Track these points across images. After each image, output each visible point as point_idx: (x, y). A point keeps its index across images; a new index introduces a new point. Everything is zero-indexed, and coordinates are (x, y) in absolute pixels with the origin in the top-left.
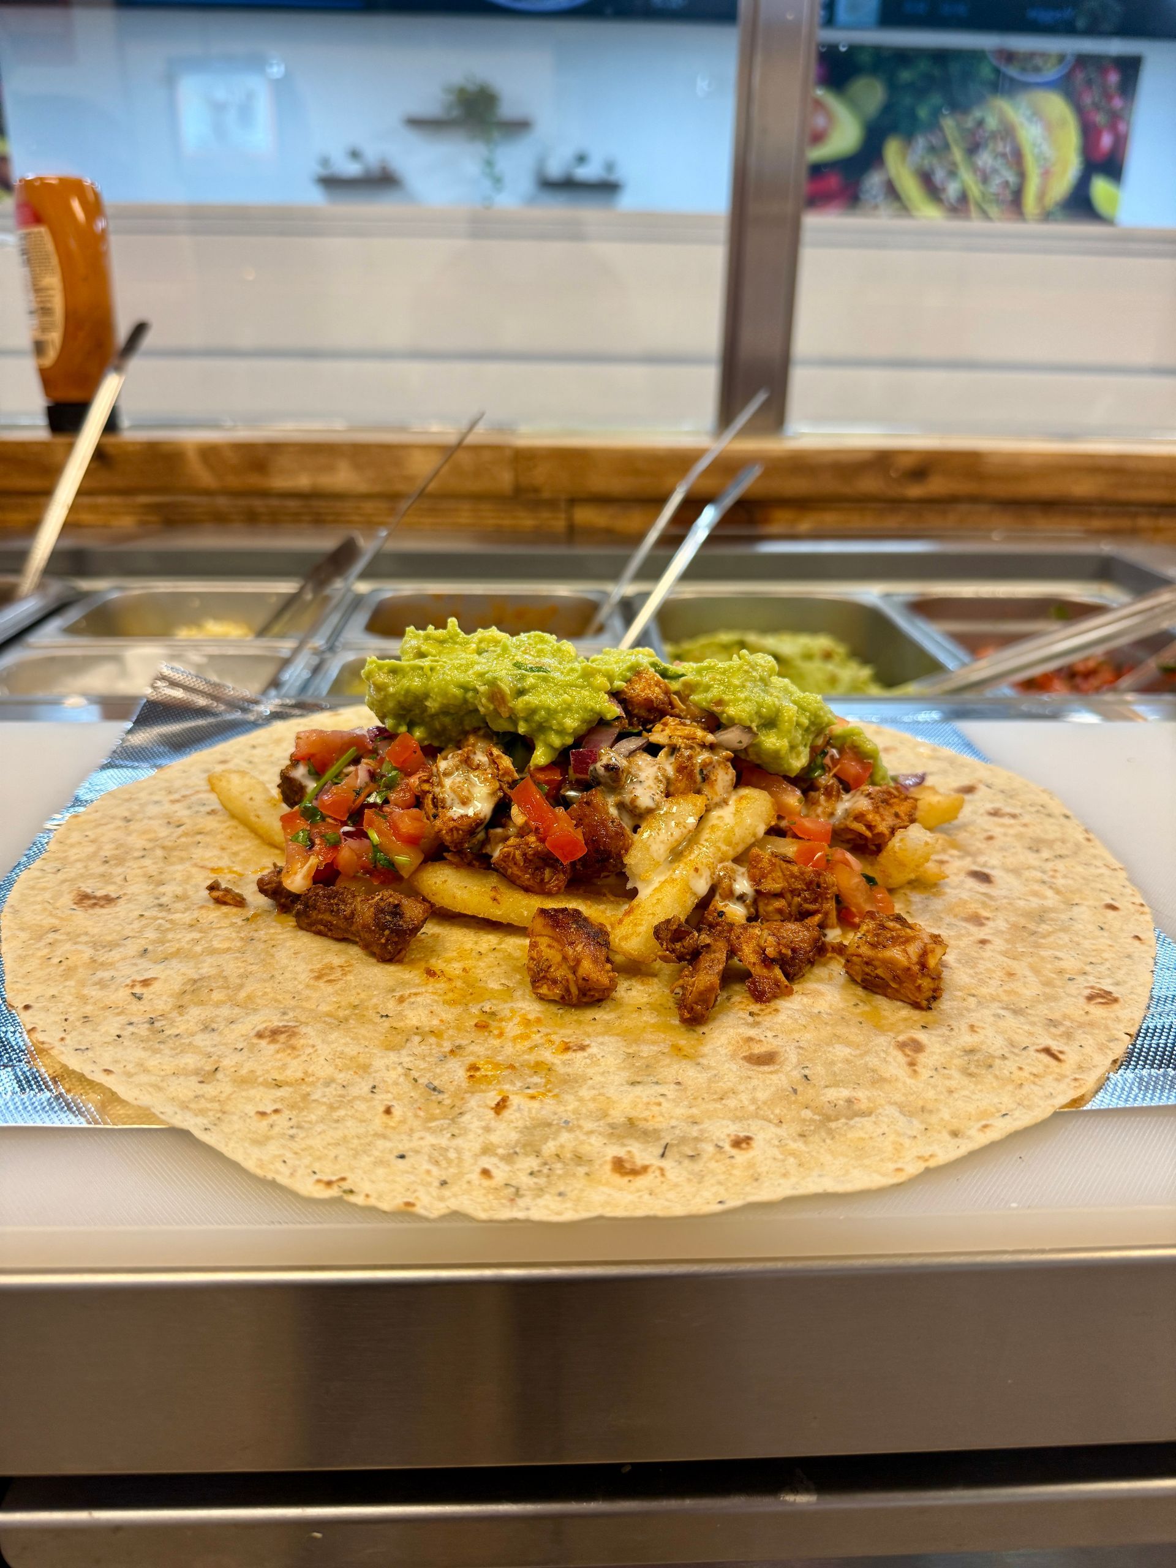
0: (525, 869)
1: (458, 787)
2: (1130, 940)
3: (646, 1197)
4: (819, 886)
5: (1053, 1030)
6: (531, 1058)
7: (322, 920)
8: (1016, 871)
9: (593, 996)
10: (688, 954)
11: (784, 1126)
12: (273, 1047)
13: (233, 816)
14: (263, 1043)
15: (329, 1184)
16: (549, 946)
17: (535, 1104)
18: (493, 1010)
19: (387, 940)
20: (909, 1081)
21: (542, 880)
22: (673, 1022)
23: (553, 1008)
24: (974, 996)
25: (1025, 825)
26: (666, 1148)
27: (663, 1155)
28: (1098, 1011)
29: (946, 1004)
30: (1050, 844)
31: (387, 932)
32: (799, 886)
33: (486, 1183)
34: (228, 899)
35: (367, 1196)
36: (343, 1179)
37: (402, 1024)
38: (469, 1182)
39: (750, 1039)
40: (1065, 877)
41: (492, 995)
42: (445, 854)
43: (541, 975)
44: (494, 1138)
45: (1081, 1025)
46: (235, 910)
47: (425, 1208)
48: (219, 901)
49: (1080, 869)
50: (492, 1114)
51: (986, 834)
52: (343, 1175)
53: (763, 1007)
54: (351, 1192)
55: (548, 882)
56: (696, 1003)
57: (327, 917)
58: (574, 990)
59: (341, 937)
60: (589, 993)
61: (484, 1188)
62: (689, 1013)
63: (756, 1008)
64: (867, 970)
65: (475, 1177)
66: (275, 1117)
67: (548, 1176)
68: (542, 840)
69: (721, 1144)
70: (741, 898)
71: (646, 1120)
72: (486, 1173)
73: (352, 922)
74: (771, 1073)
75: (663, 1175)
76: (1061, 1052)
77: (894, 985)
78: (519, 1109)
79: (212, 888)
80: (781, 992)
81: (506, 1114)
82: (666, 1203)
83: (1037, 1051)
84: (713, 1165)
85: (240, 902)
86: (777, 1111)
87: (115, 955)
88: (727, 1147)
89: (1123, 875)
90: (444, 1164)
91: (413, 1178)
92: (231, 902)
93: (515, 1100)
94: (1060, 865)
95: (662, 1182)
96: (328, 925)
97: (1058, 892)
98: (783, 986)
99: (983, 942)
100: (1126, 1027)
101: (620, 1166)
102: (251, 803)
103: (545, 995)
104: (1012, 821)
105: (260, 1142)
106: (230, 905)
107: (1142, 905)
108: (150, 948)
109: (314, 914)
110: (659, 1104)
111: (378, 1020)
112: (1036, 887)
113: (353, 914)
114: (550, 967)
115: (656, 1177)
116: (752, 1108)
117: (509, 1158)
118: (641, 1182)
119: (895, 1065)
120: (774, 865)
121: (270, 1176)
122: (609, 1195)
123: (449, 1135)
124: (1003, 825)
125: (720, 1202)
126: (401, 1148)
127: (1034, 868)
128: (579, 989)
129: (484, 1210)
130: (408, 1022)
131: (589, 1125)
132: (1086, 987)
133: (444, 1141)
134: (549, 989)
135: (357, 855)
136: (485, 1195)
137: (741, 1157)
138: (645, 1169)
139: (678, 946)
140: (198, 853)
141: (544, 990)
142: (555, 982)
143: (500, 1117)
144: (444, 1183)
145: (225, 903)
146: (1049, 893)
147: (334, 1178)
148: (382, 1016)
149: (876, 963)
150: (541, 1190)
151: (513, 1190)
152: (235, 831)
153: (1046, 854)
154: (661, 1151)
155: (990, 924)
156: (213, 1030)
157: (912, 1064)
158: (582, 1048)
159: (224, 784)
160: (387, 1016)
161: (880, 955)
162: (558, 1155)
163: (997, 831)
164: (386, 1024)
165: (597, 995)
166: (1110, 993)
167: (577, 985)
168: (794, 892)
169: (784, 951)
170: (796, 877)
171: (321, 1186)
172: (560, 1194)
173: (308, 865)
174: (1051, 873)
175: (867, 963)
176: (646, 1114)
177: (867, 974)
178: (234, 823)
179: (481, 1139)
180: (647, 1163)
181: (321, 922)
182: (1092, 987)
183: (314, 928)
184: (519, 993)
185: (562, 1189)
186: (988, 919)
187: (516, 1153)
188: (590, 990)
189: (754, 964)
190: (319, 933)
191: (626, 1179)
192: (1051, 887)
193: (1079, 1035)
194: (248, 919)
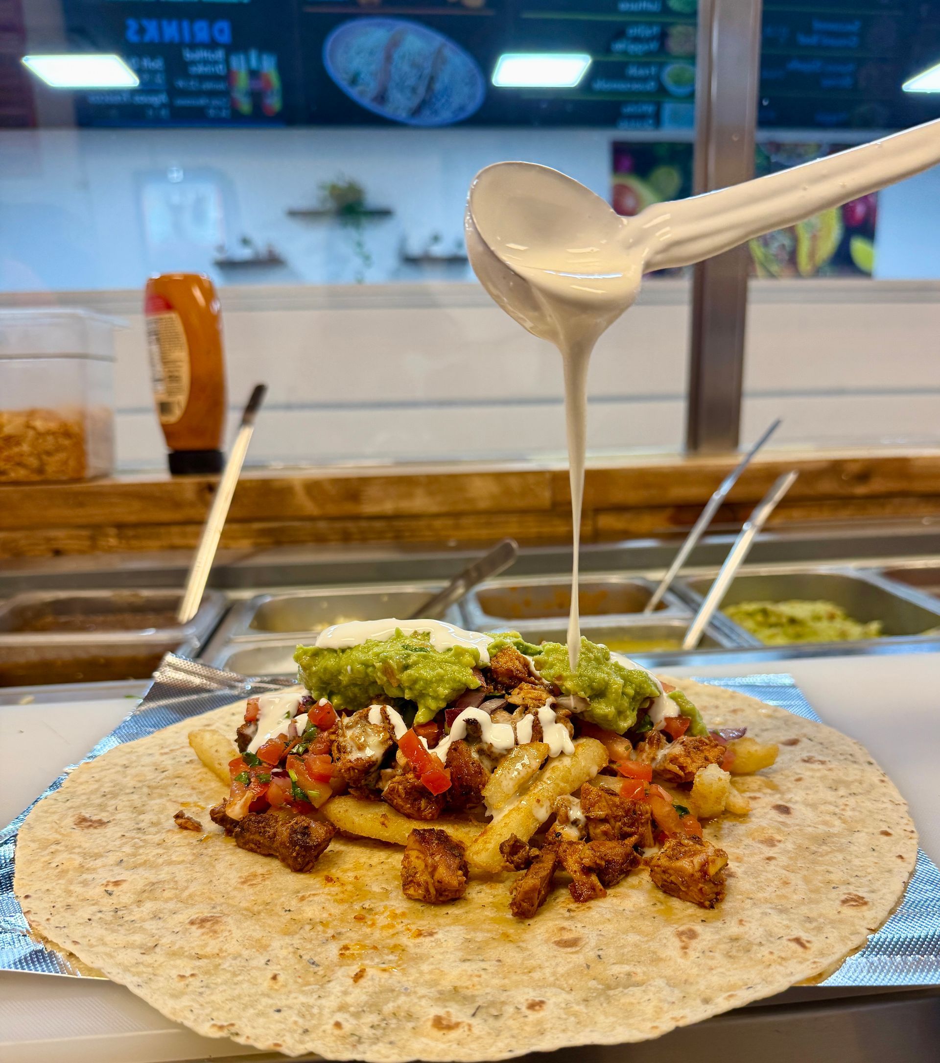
0: (406, 800)
1: (356, 737)
2: (894, 859)
3: (455, 1046)
4: (635, 812)
5: (808, 925)
6: (392, 942)
7: (253, 839)
8: (813, 806)
9: (447, 896)
10: (522, 863)
11: (573, 993)
12: (201, 931)
13: (205, 765)
14: (194, 928)
15: (221, 1028)
16: (417, 857)
17: (386, 975)
18: (371, 907)
19: (298, 854)
20: (679, 960)
21: (419, 808)
22: (508, 916)
23: (418, 906)
24: (751, 899)
25: (830, 770)
26: (478, 1009)
27: (474, 1015)
28: (848, 912)
29: (727, 905)
30: (847, 784)
31: (297, 848)
32: (620, 813)
33: (337, 1032)
34: (188, 825)
35: (248, 1037)
36: (232, 1025)
37: (300, 917)
38: (324, 1031)
39: (563, 929)
40: (853, 809)
41: (373, 896)
42: (349, 790)
43: (409, 879)
44: (349, 999)
45: (832, 922)
46: (193, 833)
47: (288, 1048)
48: (183, 827)
49: (868, 804)
50: (351, 981)
51: (797, 777)
52: (233, 1022)
53: (580, 905)
54: (237, 1034)
55: (424, 810)
56: (523, 901)
57: (257, 837)
58: (432, 891)
59: (266, 853)
60: (444, 893)
61: (335, 1036)
62: (517, 908)
63: (573, 906)
64: (665, 877)
65: (329, 1027)
66: (191, 979)
67: (384, 1029)
68: (418, 777)
69: (519, 1006)
70: (575, 823)
71: (467, 988)
72: (338, 1025)
73: (274, 841)
74: (572, 953)
75: (470, 1030)
76: (808, 942)
77: (683, 889)
78: (372, 979)
79: (177, 817)
80: (594, 895)
81: (362, 982)
82: (469, 1051)
83: (789, 940)
84: (510, 1022)
85: (198, 828)
86: (571, 982)
87: (99, 862)
88: (524, 1009)
89: (906, 808)
90: (308, 1017)
91: (283, 1026)
92: (191, 827)
93: (370, 972)
94: (852, 801)
95: (468, 1035)
96: (258, 844)
97: (844, 822)
98: (597, 890)
99: (769, 859)
100: (868, 923)
101: (439, 1023)
102: (216, 754)
103: (412, 895)
104: (820, 766)
105: (176, 996)
106: (190, 829)
107: (912, 832)
108: (125, 859)
109: (247, 835)
110: (480, 976)
111: (283, 913)
112: (828, 818)
113: (275, 835)
114: (416, 873)
115: (464, 1031)
116: (552, 979)
117: (357, 1015)
118: (453, 1035)
119: (671, 948)
120: (600, 796)
121: (179, 1020)
122: (427, 1044)
123: (316, 997)
124: (813, 770)
125: (510, 1051)
126: (280, 1004)
127: (830, 803)
128: (436, 890)
129: (332, 1052)
130: (304, 915)
131: (422, 991)
132: (845, 894)
133: (311, 1000)
134: (415, 890)
135: (282, 790)
136: (334, 1041)
137: (533, 1016)
138: (457, 1025)
139: (515, 858)
140: (174, 792)
141: (411, 891)
142: (419, 885)
143: (357, 984)
144: (306, 1031)
145: (186, 828)
146: (837, 822)
147: (225, 1024)
148: (286, 911)
149: (671, 871)
150: (378, 1039)
151: (356, 1038)
152: (204, 776)
153: (842, 791)
154: (473, 1011)
155: (781, 845)
156: (160, 918)
157: (685, 948)
158: (431, 934)
159: (198, 740)
160: (289, 910)
161: (673, 865)
162: (394, 1014)
163: (806, 774)
164: (288, 916)
165: (450, 895)
166: (863, 898)
167: (434, 887)
168: (616, 818)
169: (598, 862)
170: (617, 806)
171: (215, 1029)
172: (391, 1043)
173: (245, 797)
174: (843, 807)
175: (664, 872)
176: (468, 983)
177: (666, 881)
178: (205, 770)
179: (340, 1000)
180: (459, 1020)
181: (252, 841)
182: (849, 894)
183: (247, 846)
184: (394, 894)
185: (393, 1038)
186: (780, 841)
187: (364, 1011)
188: (445, 891)
189: (575, 872)
190: (251, 850)
191: (442, 1032)
192: (840, 818)
193: (828, 929)
194: (201, 840)
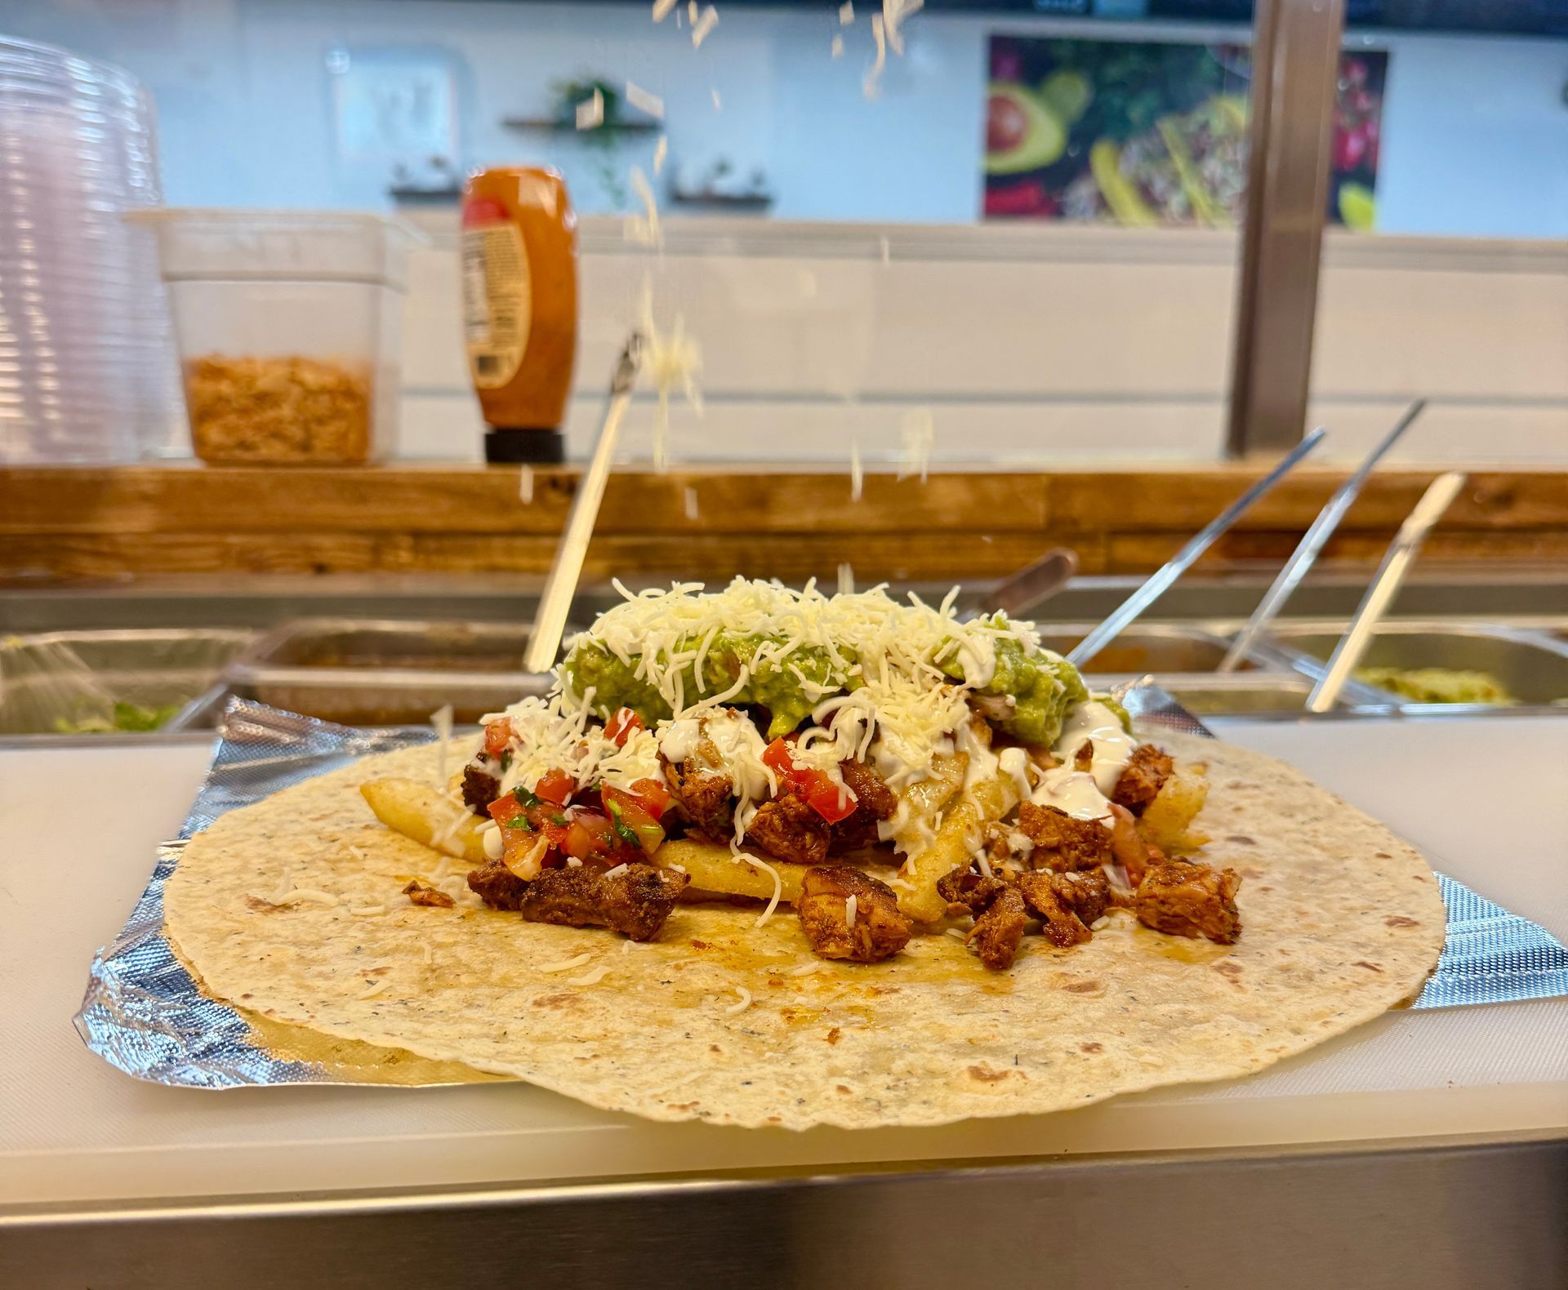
0: (782, 836)
1: (707, 749)
2: (1411, 880)
3: (1013, 1097)
4: (1096, 836)
5: (1362, 950)
6: (843, 1003)
7: (559, 905)
8: (1275, 835)
9: (886, 948)
10: (982, 899)
11: (1126, 1035)
12: (559, 1013)
13: (395, 829)
14: (545, 1010)
15: (683, 1107)
16: (830, 903)
17: (868, 1034)
18: (780, 972)
19: (646, 913)
20: (1236, 995)
21: (804, 846)
22: (976, 969)
23: (843, 967)
24: (1271, 931)
25: (1271, 794)
26: (1016, 1058)
27: (1017, 1063)
28: (1400, 933)
29: (1245, 937)
30: (1302, 809)
31: (645, 904)
32: (1076, 838)
33: (846, 1097)
34: (434, 899)
35: (727, 1115)
36: (696, 1103)
37: (688, 988)
38: (828, 1099)
39: (1063, 974)
40: (1327, 835)
41: (771, 961)
42: (686, 830)
43: (828, 932)
44: (838, 1062)
45: (1388, 945)
46: (444, 910)
47: (791, 1122)
48: (423, 903)
49: (1339, 828)
50: (827, 1044)
51: (1233, 807)
52: (695, 1100)
53: (1066, 950)
54: (708, 1114)
55: (809, 849)
56: (1003, 943)
57: (567, 900)
58: (868, 943)
59: (583, 922)
60: (883, 946)
61: (846, 1102)
62: (996, 953)
63: (1058, 951)
64: (1164, 909)
65: (833, 1093)
66: (595, 1062)
67: (906, 1089)
68: (802, 800)
69: (1072, 1050)
70: (1017, 856)
71: (986, 1039)
72: (842, 1089)
73: (600, 901)
74: (1096, 997)
75: (1024, 1077)
76: (1377, 965)
77: (1195, 921)
78: (853, 1038)
79: (412, 889)
80: (1079, 938)
81: (841, 1043)
82: (1035, 1101)
83: (1353, 965)
84: (1069, 1067)
85: (447, 903)
86: (1115, 1026)
87: (324, 952)
88: (1079, 1052)
89: (1384, 830)
90: (794, 1085)
91: (767, 1099)
92: (437, 902)
93: (845, 1032)
94: (1319, 826)
95: (1026, 1084)
96: (567, 910)
97: (1323, 849)
98: (1081, 930)
99: (1265, 889)
100: (1432, 943)
101: (977, 1074)
102: (425, 808)
103: (833, 954)
104: (1256, 792)
105: (593, 1080)
106: (436, 905)
107: (1413, 853)
108: (363, 946)
109: (550, 899)
110: (996, 1026)
111: (660, 986)
112: (1301, 846)
113: (599, 891)
114: (836, 923)
115: (1018, 1080)
116: (1089, 1024)
117: (861, 1076)
118: (1002, 1085)
119: (1219, 984)
120: (1047, 817)
122: (975, 1099)
123: (789, 1064)
124: (1248, 797)
125: (1088, 1096)
126: (747, 1075)
127: (1293, 831)
128: (873, 942)
129: (852, 1120)
130: (694, 986)
131: (930, 1047)
132: (1383, 917)
133: (785, 1068)
134: (838, 946)
135: (590, 833)
136: (848, 1108)
137: (1095, 1059)
138: (1003, 1075)
139: (969, 894)
140: (370, 864)
141: (831, 948)
142: (843, 938)
143: (836, 1045)
144: (801, 1102)
145: (430, 904)
146: (1316, 851)
147: (687, 1103)
148: (663, 983)
149: (1173, 900)
150: (904, 1100)
151: (874, 1103)
152: (403, 843)
153: (1300, 817)
154: (1014, 1061)
155: (1267, 877)
156: (479, 1006)
157: (1234, 982)
158: (896, 991)
160: (669, 982)
161: (1177, 892)
162: (909, 1072)
163: (1243, 803)
164: (671, 988)
165: (891, 946)
166: (1408, 919)
167: (871, 936)
168: (1071, 846)
169: (1079, 893)
170: (1071, 830)
171: (677, 1111)
172: (924, 1102)
173: (537, 846)
174: (1312, 834)
175: (1163, 903)
176: (985, 1034)
177: (1165, 914)
178: (398, 836)
179: (825, 1064)
180: (1004, 1069)
181: (559, 907)
182: (1389, 916)
183: (549, 916)
184: (800, 957)
185: (925, 1098)
186: (1262, 873)
187: (865, 1073)
188: (883, 942)
189: (1050, 908)
190: (556, 922)
191: (989, 1084)
192: (1315, 846)
193: (1389, 951)
194: (463, 917)
